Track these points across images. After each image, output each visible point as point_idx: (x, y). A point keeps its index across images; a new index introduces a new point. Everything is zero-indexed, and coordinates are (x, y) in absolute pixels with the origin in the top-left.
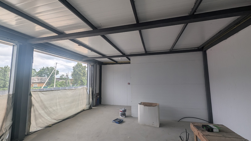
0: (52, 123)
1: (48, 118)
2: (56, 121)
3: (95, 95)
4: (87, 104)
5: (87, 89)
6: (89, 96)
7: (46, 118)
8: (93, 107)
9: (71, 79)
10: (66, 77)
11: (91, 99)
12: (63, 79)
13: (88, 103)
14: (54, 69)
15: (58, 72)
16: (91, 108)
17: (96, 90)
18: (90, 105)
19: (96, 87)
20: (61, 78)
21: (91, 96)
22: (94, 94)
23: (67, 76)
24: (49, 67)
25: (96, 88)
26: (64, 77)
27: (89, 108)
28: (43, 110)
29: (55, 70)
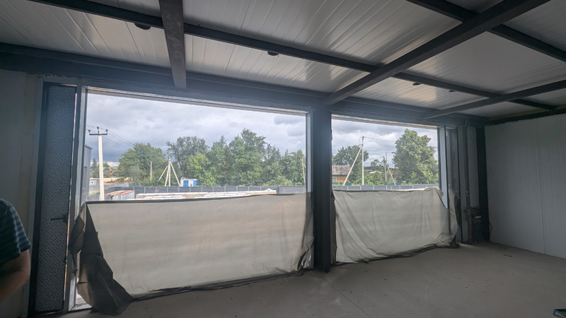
0: (370, 257)
1: (361, 244)
2: (375, 255)
3: (465, 211)
4: (442, 234)
5: (442, 194)
6: (449, 214)
7: (358, 243)
8: (463, 245)
9: (393, 169)
10: (383, 164)
11: (454, 222)
12: (378, 168)
13: (448, 231)
14: (359, 149)
15: (367, 154)
16: (458, 247)
17: (468, 199)
18: (453, 236)
19: (468, 189)
20: (373, 167)
21: (453, 213)
22: (463, 209)
23: (385, 161)
24: (352, 146)
25: (469, 194)
26: (378, 164)
27: (451, 243)
28: (353, 227)
29: (361, 152)
